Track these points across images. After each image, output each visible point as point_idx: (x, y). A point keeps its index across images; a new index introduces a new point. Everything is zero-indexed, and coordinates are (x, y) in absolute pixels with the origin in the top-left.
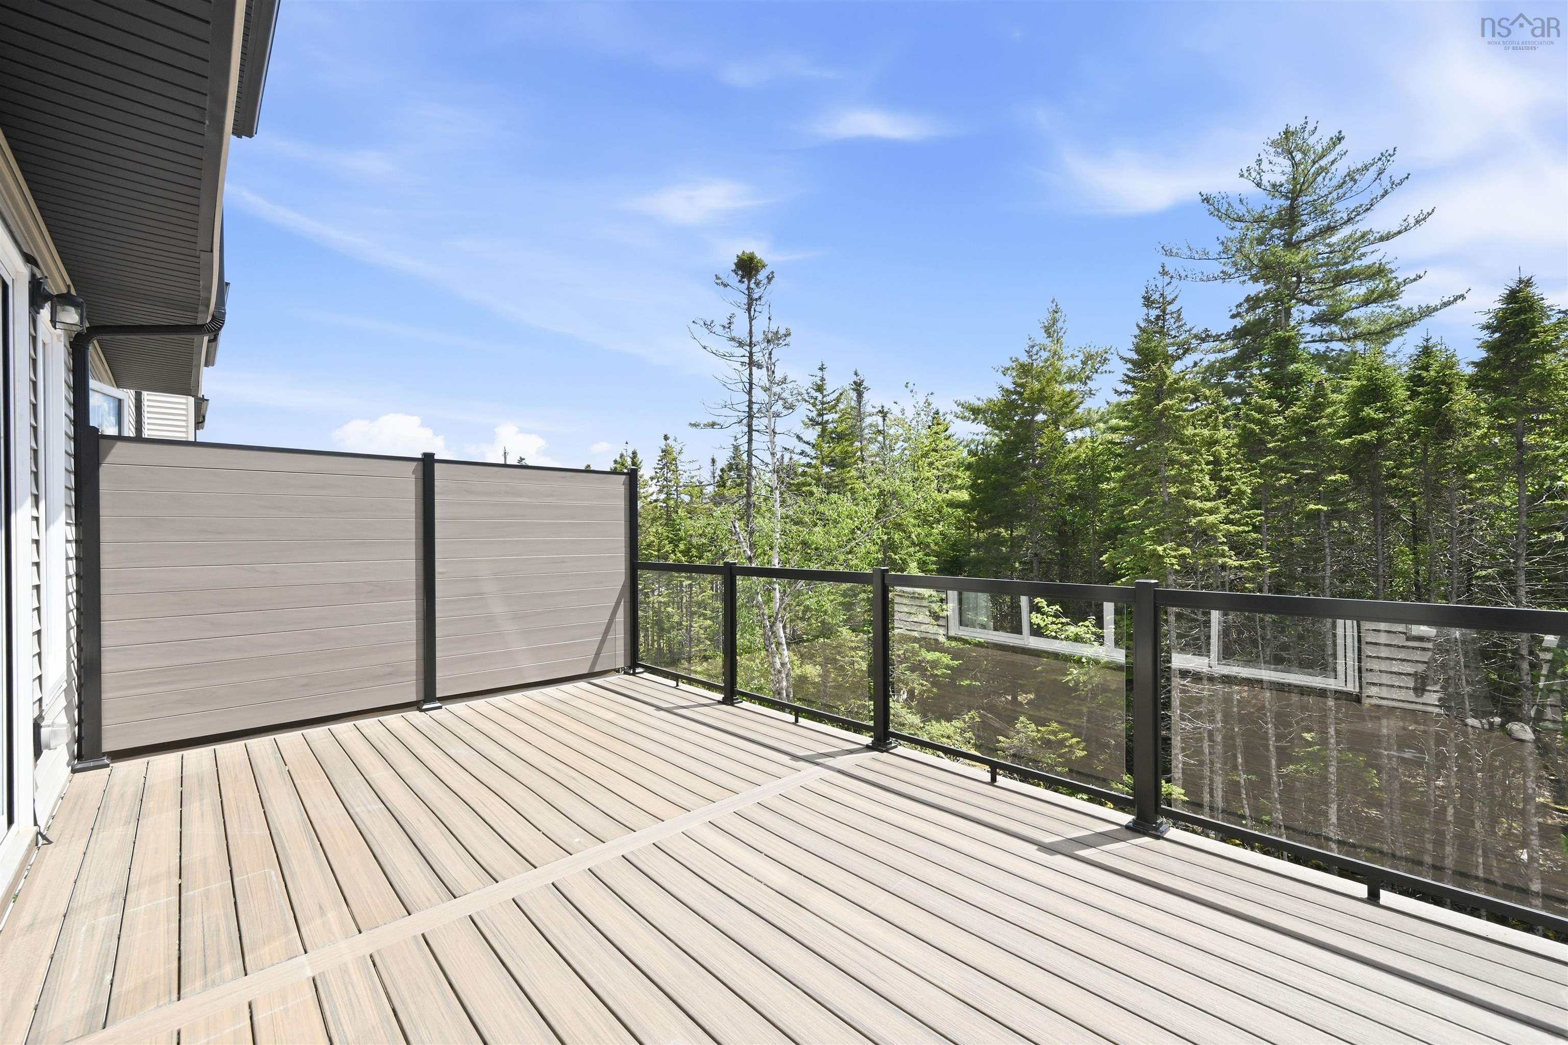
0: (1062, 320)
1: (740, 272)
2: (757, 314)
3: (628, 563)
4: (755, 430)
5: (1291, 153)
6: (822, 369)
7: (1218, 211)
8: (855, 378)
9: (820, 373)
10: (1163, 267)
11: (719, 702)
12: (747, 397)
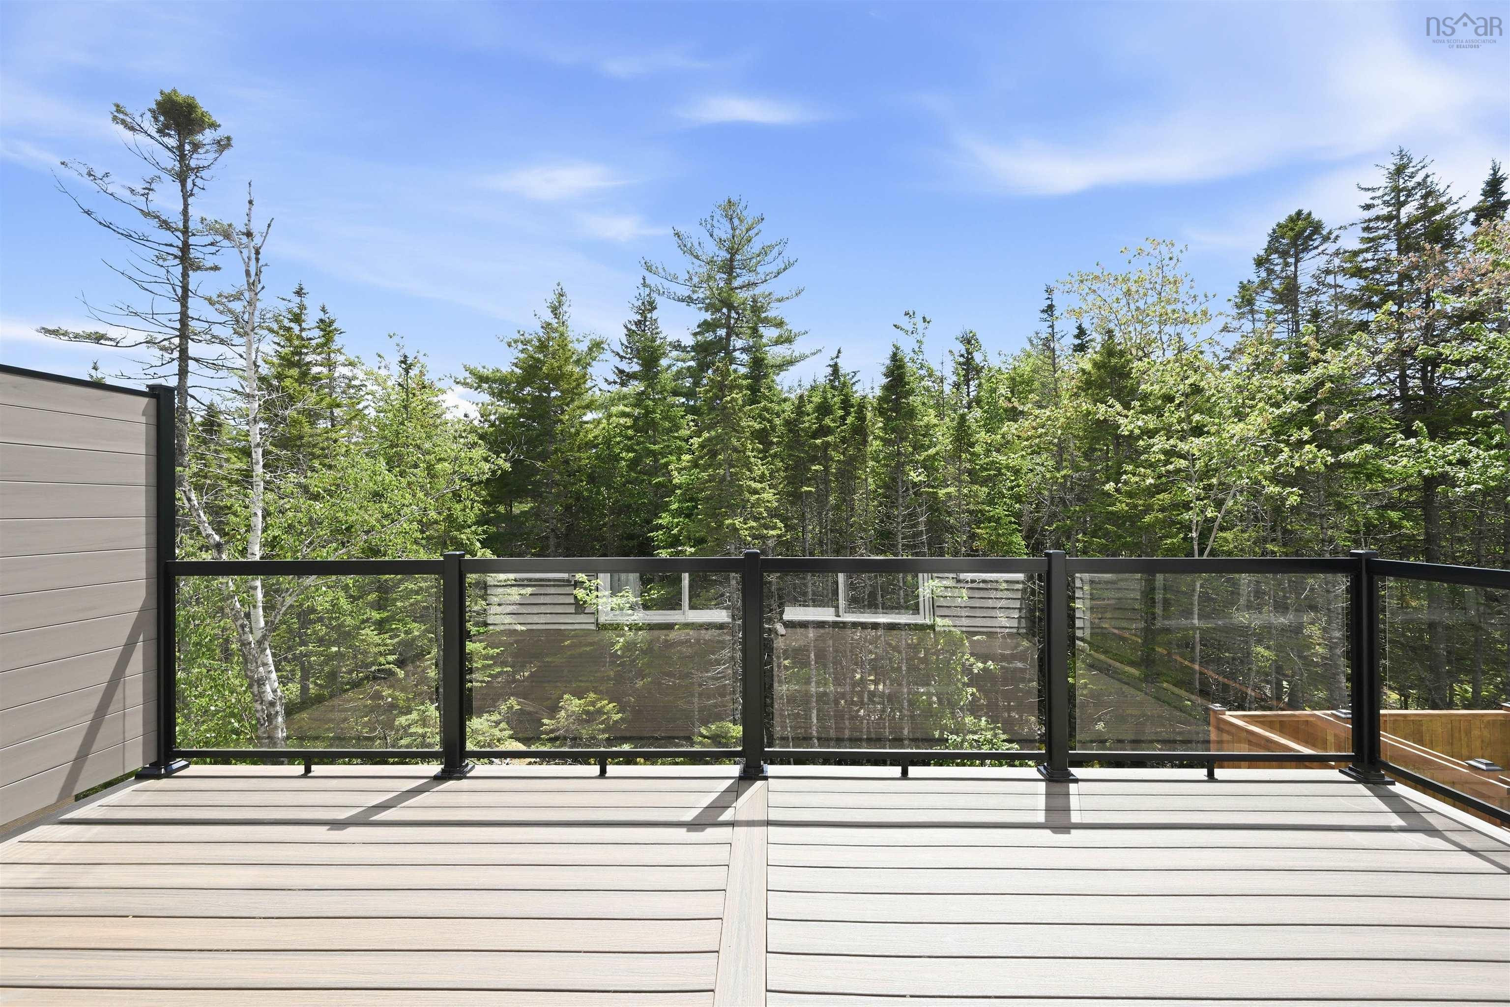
0: (567, 303)
1: (162, 118)
2: (196, 190)
3: (154, 565)
4: (192, 359)
5: (731, 219)
6: (299, 293)
7: (685, 246)
8: (321, 315)
9: (298, 300)
10: (644, 279)
11: (439, 778)
12: (177, 307)
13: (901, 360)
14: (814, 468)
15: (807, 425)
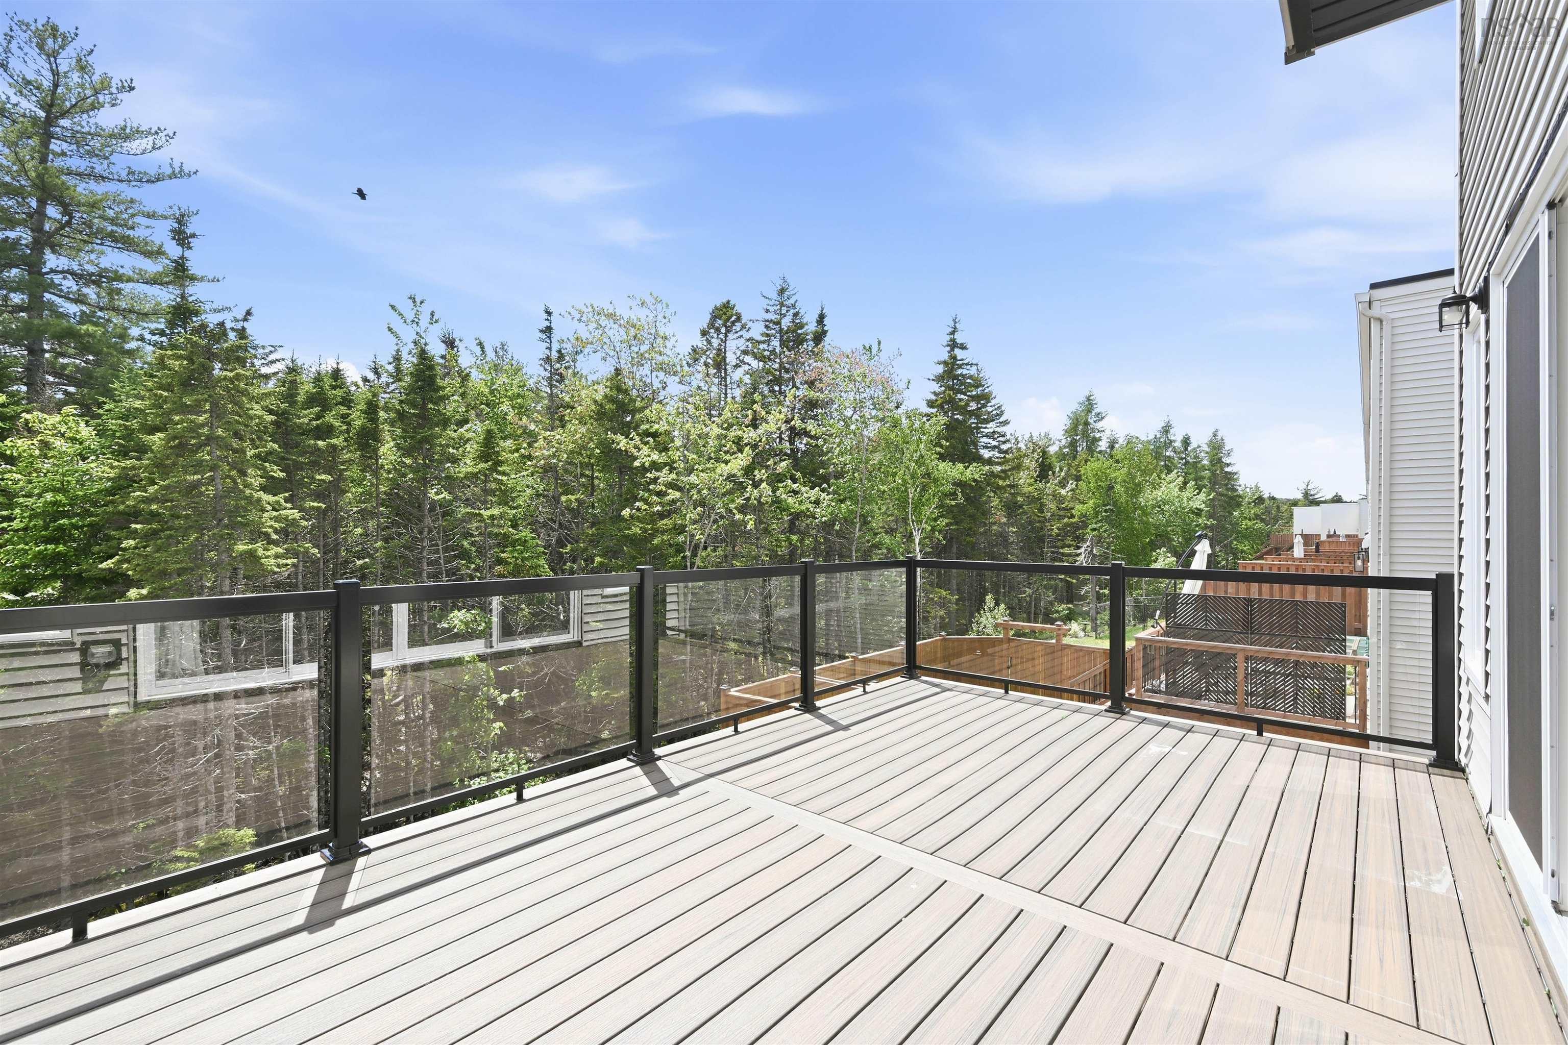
13: (431, 359)
14: (318, 477)
15: (306, 420)
